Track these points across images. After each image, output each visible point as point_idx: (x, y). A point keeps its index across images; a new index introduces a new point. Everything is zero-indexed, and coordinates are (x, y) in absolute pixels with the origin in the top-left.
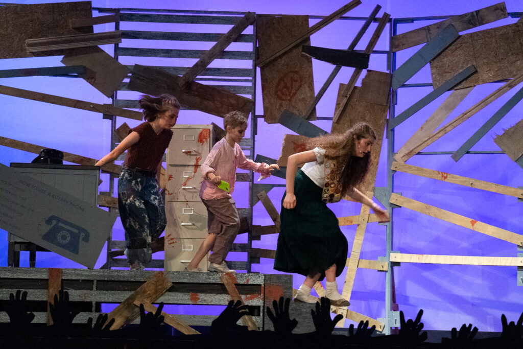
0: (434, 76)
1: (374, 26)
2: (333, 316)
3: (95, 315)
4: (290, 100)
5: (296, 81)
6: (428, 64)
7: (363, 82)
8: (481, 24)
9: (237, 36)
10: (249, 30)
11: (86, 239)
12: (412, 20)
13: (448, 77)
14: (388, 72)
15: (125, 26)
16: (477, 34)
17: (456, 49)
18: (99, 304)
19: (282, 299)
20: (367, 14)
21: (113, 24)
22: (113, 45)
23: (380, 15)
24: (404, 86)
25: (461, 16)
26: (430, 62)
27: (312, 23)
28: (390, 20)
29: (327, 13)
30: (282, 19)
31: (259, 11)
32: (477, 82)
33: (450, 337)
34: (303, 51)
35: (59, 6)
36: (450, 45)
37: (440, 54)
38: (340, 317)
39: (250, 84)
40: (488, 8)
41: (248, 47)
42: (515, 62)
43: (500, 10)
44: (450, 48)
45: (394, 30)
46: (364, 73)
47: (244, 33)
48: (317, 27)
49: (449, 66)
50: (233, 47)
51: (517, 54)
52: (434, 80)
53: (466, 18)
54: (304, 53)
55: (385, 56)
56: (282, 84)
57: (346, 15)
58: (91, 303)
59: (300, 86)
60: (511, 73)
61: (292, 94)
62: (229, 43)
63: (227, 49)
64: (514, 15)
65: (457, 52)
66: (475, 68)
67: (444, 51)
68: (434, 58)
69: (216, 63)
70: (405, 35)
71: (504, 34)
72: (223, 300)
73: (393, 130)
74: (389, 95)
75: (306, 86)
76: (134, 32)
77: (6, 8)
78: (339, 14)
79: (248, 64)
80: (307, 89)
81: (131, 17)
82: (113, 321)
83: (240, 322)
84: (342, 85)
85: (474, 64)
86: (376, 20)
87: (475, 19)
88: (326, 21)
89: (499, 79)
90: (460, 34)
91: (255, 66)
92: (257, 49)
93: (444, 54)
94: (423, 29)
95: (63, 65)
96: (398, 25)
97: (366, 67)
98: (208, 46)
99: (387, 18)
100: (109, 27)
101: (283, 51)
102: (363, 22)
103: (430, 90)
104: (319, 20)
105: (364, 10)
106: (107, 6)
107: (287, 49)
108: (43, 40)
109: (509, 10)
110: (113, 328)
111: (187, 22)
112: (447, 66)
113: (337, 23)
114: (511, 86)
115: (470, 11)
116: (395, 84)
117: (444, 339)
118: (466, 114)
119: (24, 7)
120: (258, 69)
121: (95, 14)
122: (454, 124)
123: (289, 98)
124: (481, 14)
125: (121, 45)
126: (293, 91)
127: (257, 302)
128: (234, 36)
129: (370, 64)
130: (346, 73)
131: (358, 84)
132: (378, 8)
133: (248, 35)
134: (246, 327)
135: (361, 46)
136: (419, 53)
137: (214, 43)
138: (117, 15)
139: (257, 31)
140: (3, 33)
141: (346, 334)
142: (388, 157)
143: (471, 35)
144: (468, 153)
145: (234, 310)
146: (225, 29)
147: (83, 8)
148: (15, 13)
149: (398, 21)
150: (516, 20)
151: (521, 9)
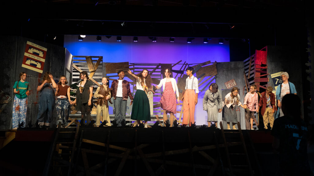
1: (185, 65)
2: (177, 123)
3: (130, 124)
6: (195, 73)
7: (183, 77)
8: (206, 65)
9: (157, 68)
10: (160, 67)
11: (128, 109)
12: (192, 64)
13: (199, 75)
15: (135, 66)
16: (205, 67)
17: (201, 70)
18: (131, 122)
19: (167, 120)
21: (133, 66)
22: (133, 70)
23: (186, 63)
25: (202, 63)
27: (172, 65)
28: (188, 64)
29: (176, 63)
30: (166, 64)
32: (205, 76)
33: (201, 127)
35: (122, 63)
37: (198, 71)
38: (179, 124)
39: (160, 77)
40: (207, 62)
41: (160, 70)
42: (213, 72)
43: (209, 62)
46: (183, 75)
50: (157, 70)
58: (129, 121)
60: (212, 74)
63: (156, 71)
64: (212, 63)
66: (205, 74)
69: (154, 73)
71: (211, 67)
72: (156, 120)
77: (112, 64)
78: (178, 63)
79: (160, 73)
81: (137, 64)
82: (134, 125)
83: (159, 125)
84: (178, 77)
86: (185, 64)
87: (204, 64)
88: (175, 65)
89: (210, 75)
90: (202, 67)
91: (161, 74)
92: (161, 71)
97: (183, 73)
98: (152, 70)
99: (187, 64)
100: (132, 67)
102: (182, 65)
104: (173, 65)
105: (183, 63)
106: (132, 63)
109: (211, 62)
110: (134, 126)
112: (199, 73)
113: (177, 65)
114: (212, 77)
115: (204, 62)
117: (200, 128)
119: (115, 63)
120: (162, 75)
121: (129, 64)
127: (162, 120)
130: (179, 75)
131: (182, 77)
134: (160, 126)
135: (182, 70)
137: (153, 70)
138: (134, 64)
140: (111, 68)
141: (180, 127)
143: (204, 67)
145: (157, 123)
146: (155, 67)
147: (127, 63)
148: (114, 64)
149: (189, 65)
150: (213, 64)
151: (214, 62)
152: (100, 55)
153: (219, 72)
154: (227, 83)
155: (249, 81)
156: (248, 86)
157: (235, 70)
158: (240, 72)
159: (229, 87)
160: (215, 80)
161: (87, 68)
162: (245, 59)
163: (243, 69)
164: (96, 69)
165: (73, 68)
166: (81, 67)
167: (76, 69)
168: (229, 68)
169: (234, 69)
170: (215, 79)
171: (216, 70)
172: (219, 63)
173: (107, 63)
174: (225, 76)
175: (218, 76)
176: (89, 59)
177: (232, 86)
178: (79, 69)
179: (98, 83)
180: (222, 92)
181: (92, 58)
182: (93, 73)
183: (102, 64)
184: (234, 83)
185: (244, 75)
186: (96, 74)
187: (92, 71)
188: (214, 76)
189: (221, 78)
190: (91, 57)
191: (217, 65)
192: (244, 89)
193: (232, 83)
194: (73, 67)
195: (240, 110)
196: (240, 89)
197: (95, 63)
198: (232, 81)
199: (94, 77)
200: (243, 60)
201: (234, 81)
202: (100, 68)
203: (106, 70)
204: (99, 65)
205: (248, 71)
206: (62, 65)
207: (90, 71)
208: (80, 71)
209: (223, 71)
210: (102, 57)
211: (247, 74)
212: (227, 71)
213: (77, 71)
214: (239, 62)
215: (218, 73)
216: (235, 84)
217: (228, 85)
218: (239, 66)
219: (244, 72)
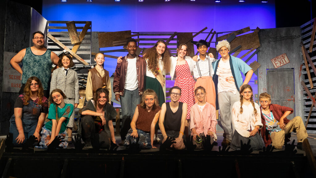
1: (211, 35)
8: (243, 33)
9: (172, 39)
10: (176, 37)
12: (222, 33)
13: (233, 49)
15: (141, 37)
17: (235, 40)
20: (209, 32)
23: (213, 32)
25: (237, 31)
27: (193, 34)
28: (216, 33)
29: (198, 32)
30: (185, 33)
31: (178, 32)
32: (242, 49)
34: (191, 42)
35: (122, 32)
40: (244, 29)
41: (175, 42)
42: (253, 43)
43: (248, 29)
45: (217, 36)
47: (174, 38)
48: (195, 36)
50: (171, 42)
51: (254, 41)
53: (238, 32)
55: (215, 43)
57: (203, 32)
59: (190, 53)
60: (252, 47)
62: (170, 41)
64: (252, 30)
65: (236, 41)
67: (232, 41)
70: (220, 37)
71: (250, 36)
74: (216, 54)
75: (192, 52)
76: (143, 39)
77: (107, 33)
78: (201, 32)
79: (175, 47)
80: (193, 54)
81: (142, 34)
85: (241, 45)
86: (212, 33)
87: (240, 32)
88: (197, 34)
89: (248, 49)
90: (236, 36)
92: (178, 42)
93: (232, 42)
94: (225, 35)
95: (123, 48)
96: (218, 34)
97: (209, 46)
99: (215, 32)
100: (136, 37)
102: (208, 34)
104: (195, 34)
105: (208, 30)
106: (136, 32)
108: (118, 42)
109: (251, 29)
111: (158, 35)
112: (233, 45)
113: (200, 34)
114: (252, 51)
115: (239, 29)
119: (112, 33)
121: (132, 34)
124: (242, 30)
125: (139, 43)
128: (171, 39)
129: (210, 46)
132: (212, 30)
133: (176, 38)
135: (208, 40)
138: (138, 34)
139: (178, 37)
140: (106, 40)
143: (240, 36)
146: (169, 37)
147: (129, 32)
148: (110, 34)
149: (218, 33)
150: (253, 32)
151: (255, 28)
152: (87, 20)
153: (263, 44)
154: (275, 60)
155: (311, 57)
156: (308, 63)
157: (288, 40)
158: (294, 43)
159: (279, 65)
160: (256, 55)
161: (68, 39)
162: (304, 23)
163: (301, 38)
164: (81, 41)
165: (49, 40)
166: (60, 38)
167: (52, 41)
168: (278, 38)
169: (285, 38)
170: (257, 53)
171: (258, 41)
172: (263, 30)
173: (100, 32)
174: (271, 49)
175: (261, 49)
176: (71, 26)
177: (282, 65)
178: (56, 40)
179: (85, 60)
180: (267, 73)
181: (76, 24)
182: (77, 47)
183: (90, 33)
184: (286, 59)
185: (302, 48)
186: (82, 47)
187: (75, 43)
188: (256, 50)
189: (266, 52)
190: (74, 23)
191: (260, 32)
192: (301, 68)
193: (283, 59)
194: (49, 38)
195: (294, 100)
196: (295, 67)
197: (80, 31)
198: (282, 56)
199: (79, 53)
200: (300, 25)
201: (286, 57)
202: (87, 39)
203: (98, 42)
204: (86, 34)
205: (310, 40)
206: (25, 33)
207: (73, 43)
208: (58, 43)
209: (269, 42)
210: (90, 23)
211: (307, 46)
212: (274, 41)
213: (55, 44)
214: (294, 27)
215: (261, 45)
216: (287, 61)
217: (276, 63)
218: (294, 34)
219: (302, 43)
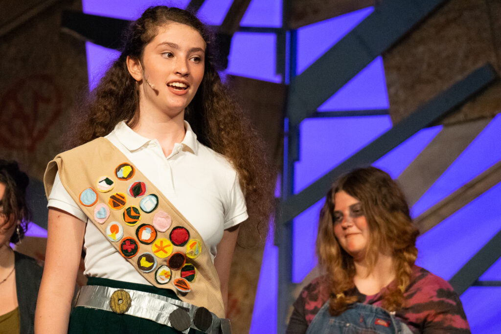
0: (393, 90)
4: (32, 149)
5: (47, 101)
14: (277, 79)
24: (317, 115)
26: (384, 55)
32: (499, 106)
36: (431, 15)
44: (432, 21)
49: (429, 65)
52: (393, 99)
54: (66, 30)
55: (271, 38)
56: (12, 107)
61: (35, 133)
66: (494, 71)
68: (394, 45)
73: (290, 225)
74: (281, 136)
85: (493, 60)
101: (14, 25)
103: (383, 124)
107: (25, 17)
112: (425, 67)
116: (294, 110)
118: (472, 186)
122: (444, 211)
123: (28, 142)
126: (40, 125)
136: (355, 35)
142: (279, 293)
144: (477, 284)
